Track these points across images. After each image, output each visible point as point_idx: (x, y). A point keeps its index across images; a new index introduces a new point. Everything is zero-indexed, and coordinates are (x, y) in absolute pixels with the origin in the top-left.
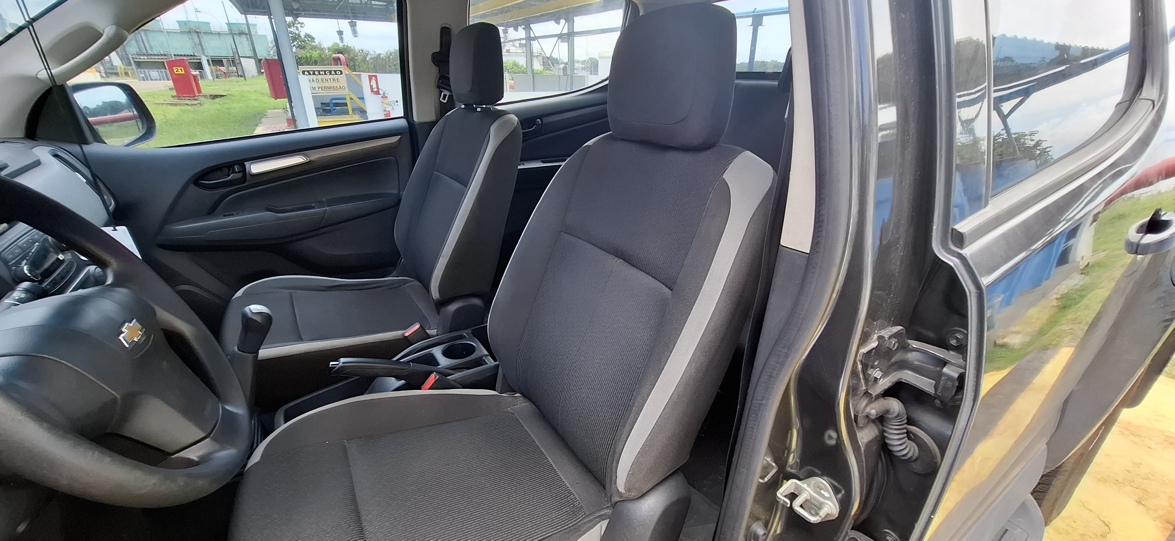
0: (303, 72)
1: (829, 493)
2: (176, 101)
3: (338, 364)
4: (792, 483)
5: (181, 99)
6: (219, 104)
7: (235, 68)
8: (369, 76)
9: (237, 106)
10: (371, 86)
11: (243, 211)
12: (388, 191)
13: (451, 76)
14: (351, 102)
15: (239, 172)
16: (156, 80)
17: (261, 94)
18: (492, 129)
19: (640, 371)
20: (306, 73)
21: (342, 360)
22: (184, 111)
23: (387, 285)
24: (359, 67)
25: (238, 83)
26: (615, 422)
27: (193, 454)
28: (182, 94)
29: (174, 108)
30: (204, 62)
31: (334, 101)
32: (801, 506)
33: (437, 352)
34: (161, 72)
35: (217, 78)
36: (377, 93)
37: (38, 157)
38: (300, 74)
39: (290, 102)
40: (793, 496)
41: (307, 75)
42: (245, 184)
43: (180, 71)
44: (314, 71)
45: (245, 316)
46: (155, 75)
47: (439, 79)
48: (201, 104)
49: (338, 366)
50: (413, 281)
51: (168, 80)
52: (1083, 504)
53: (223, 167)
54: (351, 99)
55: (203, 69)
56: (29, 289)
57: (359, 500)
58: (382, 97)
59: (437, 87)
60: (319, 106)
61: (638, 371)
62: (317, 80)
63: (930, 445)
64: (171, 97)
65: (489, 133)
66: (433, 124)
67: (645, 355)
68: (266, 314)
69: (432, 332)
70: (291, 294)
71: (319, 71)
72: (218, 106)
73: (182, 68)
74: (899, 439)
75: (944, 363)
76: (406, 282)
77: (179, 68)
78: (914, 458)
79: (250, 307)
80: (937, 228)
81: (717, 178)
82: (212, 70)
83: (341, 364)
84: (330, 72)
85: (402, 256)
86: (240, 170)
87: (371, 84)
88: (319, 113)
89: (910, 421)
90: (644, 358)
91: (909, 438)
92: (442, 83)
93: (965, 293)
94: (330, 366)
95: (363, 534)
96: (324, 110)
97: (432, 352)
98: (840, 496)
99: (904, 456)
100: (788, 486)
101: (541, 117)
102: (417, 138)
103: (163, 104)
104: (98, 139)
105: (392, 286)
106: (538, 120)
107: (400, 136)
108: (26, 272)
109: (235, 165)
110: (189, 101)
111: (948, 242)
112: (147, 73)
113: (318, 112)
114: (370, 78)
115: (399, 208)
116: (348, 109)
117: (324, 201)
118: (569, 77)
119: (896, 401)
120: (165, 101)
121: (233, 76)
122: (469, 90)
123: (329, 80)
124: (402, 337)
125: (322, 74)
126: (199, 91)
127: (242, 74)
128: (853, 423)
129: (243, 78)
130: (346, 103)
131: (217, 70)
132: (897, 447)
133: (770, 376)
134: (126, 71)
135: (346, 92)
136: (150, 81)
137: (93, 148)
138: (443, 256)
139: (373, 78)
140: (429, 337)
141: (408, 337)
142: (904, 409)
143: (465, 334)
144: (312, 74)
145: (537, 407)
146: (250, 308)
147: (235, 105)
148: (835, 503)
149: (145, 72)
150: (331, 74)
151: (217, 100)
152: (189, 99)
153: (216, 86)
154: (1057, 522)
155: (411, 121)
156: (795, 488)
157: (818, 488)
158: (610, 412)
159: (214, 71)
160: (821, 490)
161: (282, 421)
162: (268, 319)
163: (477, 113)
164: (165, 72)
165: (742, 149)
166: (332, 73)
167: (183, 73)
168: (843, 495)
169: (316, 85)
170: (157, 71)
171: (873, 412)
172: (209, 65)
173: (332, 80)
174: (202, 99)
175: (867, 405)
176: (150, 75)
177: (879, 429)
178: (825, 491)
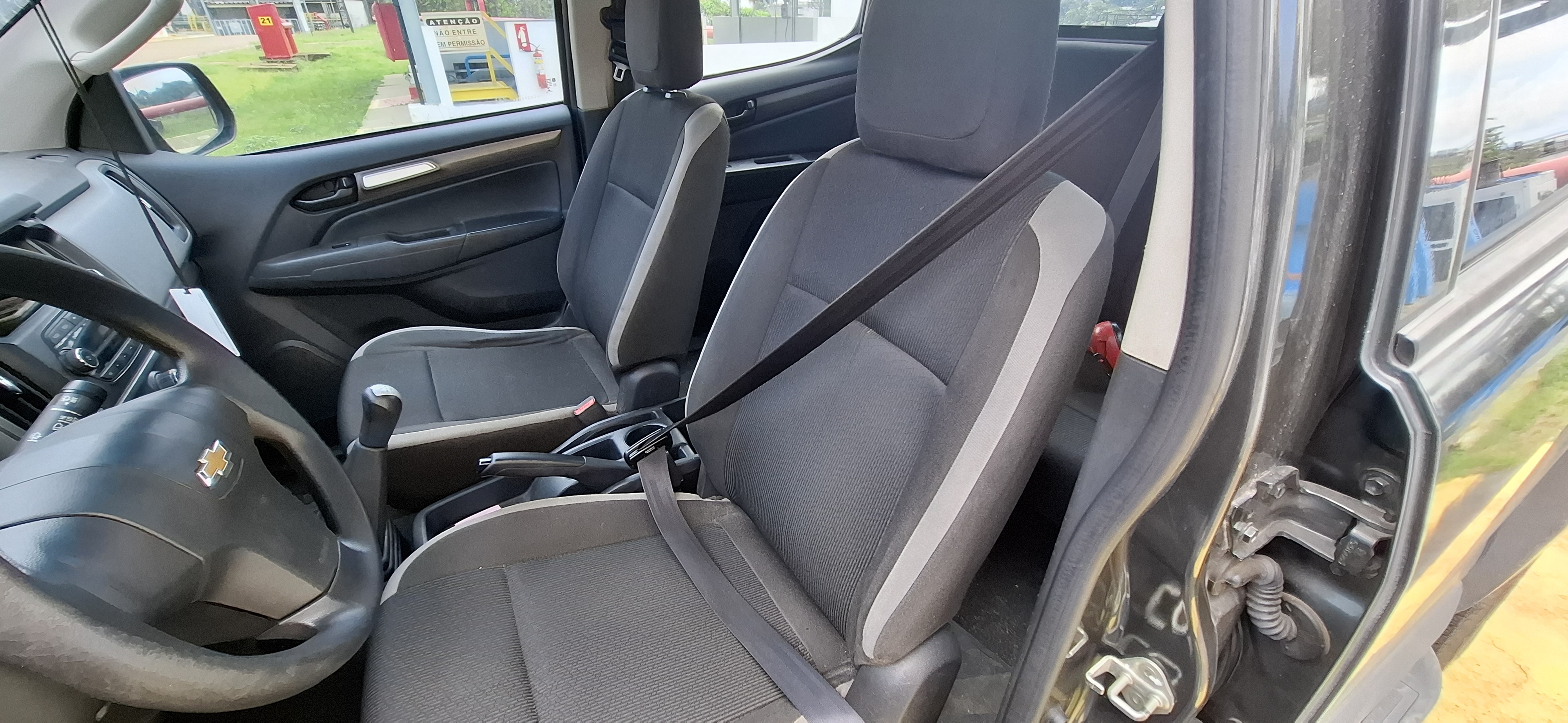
0: (428, 21)
1: (1161, 680)
2: (264, 64)
3: (490, 462)
4: (1108, 661)
5: (272, 62)
6: (321, 68)
7: (338, 14)
8: (515, 25)
9: (343, 72)
10: (519, 40)
11: (355, 240)
12: (547, 209)
13: (627, 43)
14: (493, 62)
15: (348, 187)
16: (238, 33)
17: (374, 52)
18: (688, 126)
19: (897, 492)
20: (432, 22)
21: (496, 456)
22: (276, 79)
23: (550, 339)
24: (502, 10)
25: (344, 37)
26: (861, 558)
27: (308, 618)
28: (272, 55)
29: (263, 74)
30: (297, 6)
31: (471, 61)
32: (1120, 695)
33: (618, 438)
34: (244, 23)
35: (316, 29)
36: (527, 49)
37: (85, 177)
38: (423, 25)
39: (413, 63)
40: (1108, 679)
41: (433, 25)
42: (358, 204)
43: (266, 22)
44: (442, 20)
45: (365, 400)
46: (236, 27)
47: (612, 47)
48: (297, 69)
49: (490, 465)
50: (583, 333)
51: (254, 34)
52: (1493, 641)
53: (327, 181)
54: (492, 57)
55: (297, 18)
56: (83, 390)
57: (525, 650)
58: (535, 56)
59: (610, 60)
60: (452, 68)
61: (894, 493)
62: (447, 33)
63: (1316, 624)
64: (258, 58)
65: (682, 134)
66: (604, 113)
67: (905, 472)
68: (394, 398)
69: (610, 407)
70: (425, 353)
71: (449, 20)
72: (319, 71)
73: (270, 18)
74: (1270, 613)
75: (1354, 521)
76: (574, 334)
77: (266, 18)
78: (1290, 639)
79: (371, 388)
80: (1371, 334)
81: (1021, 225)
82: (308, 18)
83: (493, 462)
84: (464, 20)
85: (568, 299)
86: (349, 184)
87: (519, 37)
88: (452, 79)
89: (1288, 587)
90: (903, 476)
91: (1284, 610)
92: (615, 53)
93: (1408, 435)
94: (480, 464)
95: (531, 696)
96: (458, 74)
97: (611, 438)
98: (1175, 682)
99: (1276, 635)
100: (1103, 664)
101: (754, 98)
102: (583, 133)
103: (249, 69)
104: (163, 146)
105: (557, 341)
106: (751, 101)
107: (560, 130)
108: (78, 357)
109: (342, 177)
110: (281, 64)
111: (1386, 353)
112: (226, 25)
113: (451, 77)
114: (518, 27)
115: (562, 233)
116: (489, 71)
117: (461, 224)
118: (790, 20)
119: (1271, 561)
120: (251, 64)
121: (337, 26)
122: (655, 67)
123: (462, 32)
124: (571, 416)
125: (453, 24)
126: (295, 50)
127: (348, 23)
128: (1206, 591)
129: (350, 29)
130: (487, 63)
131: (315, 18)
132: (1265, 623)
133: (1093, 534)
134: (198, 22)
135: (485, 49)
136: (230, 36)
137: (157, 159)
138: (623, 309)
139: (521, 28)
140: (605, 415)
141: (580, 418)
142: (1281, 572)
143: (654, 412)
144: (439, 24)
145: (753, 521)
146: (371, 390)
147: (341, 69)
148: (1168, 693)
149: (222, 23)
150: (464, 23)
151: (319, 61)
152: (281, 62)
153: (315, 42)
154: (1455, 666)
155: (573, 108)
156: (1110, 667)
157: (1145, 672)
158: (854, 544)
159: (311, 20)
160: (1150, 675)
161: (424, 537)
162: (397, 403)
163: (665, 101)
164: (249, 22)
165: (1059, 177)
166: (466, 23)
167: (272, 24)
168: (1180, 680)
169: (445, 39)
170: (238, 21)
171: (1237, 578)
172: (305, 11)
173: (466, 31)
174: (299, 62)
175: (1229, 568)
176: (229, 27)
177: (1240, 595)
178: (1155, 677)
